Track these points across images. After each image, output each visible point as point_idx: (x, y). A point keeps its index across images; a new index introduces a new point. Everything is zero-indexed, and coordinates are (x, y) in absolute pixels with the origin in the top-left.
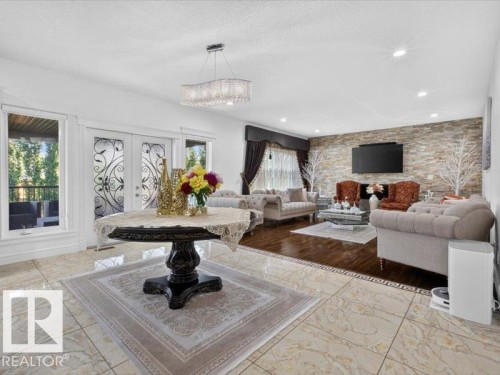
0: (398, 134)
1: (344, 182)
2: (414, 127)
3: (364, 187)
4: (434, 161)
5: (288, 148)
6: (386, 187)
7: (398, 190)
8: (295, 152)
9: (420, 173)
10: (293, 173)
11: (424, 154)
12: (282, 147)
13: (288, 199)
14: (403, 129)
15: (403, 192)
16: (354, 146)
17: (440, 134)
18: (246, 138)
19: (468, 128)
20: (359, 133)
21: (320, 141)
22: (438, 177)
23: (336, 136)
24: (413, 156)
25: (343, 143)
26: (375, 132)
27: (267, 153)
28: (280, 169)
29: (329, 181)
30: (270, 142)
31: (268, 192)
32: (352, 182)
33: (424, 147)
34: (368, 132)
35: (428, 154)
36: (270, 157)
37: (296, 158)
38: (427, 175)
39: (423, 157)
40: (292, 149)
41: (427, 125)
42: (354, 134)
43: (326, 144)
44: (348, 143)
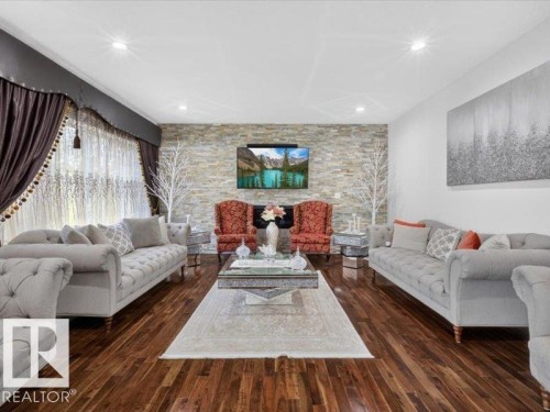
0: (300, 134)
1: (226, 203)
2: (319, 126)
3: (258, 211)
4: (341, 175)
5: (121, 131)
6: (289, 210)
7: (306, 214)
8: (135, 145)
9: (326, 190)
10: (131, 185)
11: (330, 164)
13: (129, 245)
14: (305, 126)
15: (312, 216)
16: (239, 145)
17: (348, 139)
19: (375, 135)
20: (246, 126)
21: (180, 131)
22: (346, 195)
23: (208, 126)
24: (319, 166)
25: (219, 139)
26: (270, 127)
27: (68, 132)
28: (102, 174)
29: (197, 201)
30: (74, 106)
31: (73, 237)
32: (238, 203)
33: (330, 154)
34: (259, 126)
35: (335, 164)
36: (77, 144)
37: (138, 156)
38: (333, 192)
39: (329, 169)
40: (130, 137)
41: (332, 126)
42: (238, 126)
43: (192, 137)
44: (228, 140)
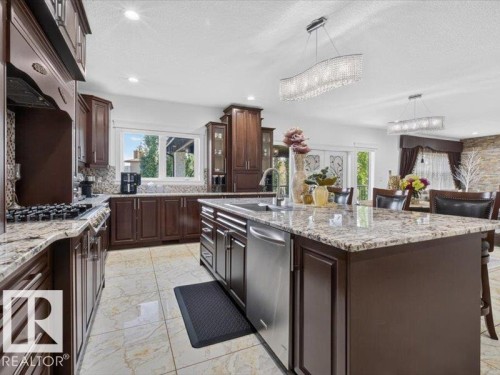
5: (439, 152)
8: (446, 155)
10: (444, 175)
12: (434, 151)
18: (401, 145)
21: (476, 142)
23: (498, 136)
27: (419, 158)
28: (431, 171)
29: (488, 183)
30: (422, 148)
36: (422, 161)
37: (447, 160)
40: (443, 152)
43: (485, 144)
